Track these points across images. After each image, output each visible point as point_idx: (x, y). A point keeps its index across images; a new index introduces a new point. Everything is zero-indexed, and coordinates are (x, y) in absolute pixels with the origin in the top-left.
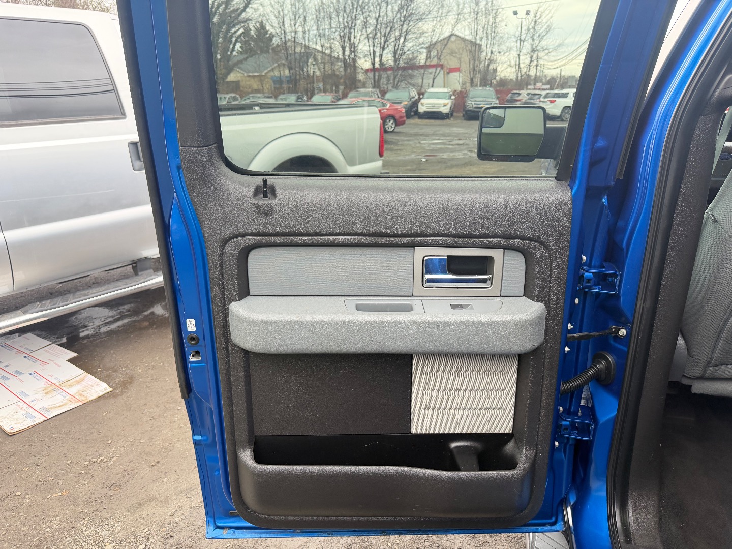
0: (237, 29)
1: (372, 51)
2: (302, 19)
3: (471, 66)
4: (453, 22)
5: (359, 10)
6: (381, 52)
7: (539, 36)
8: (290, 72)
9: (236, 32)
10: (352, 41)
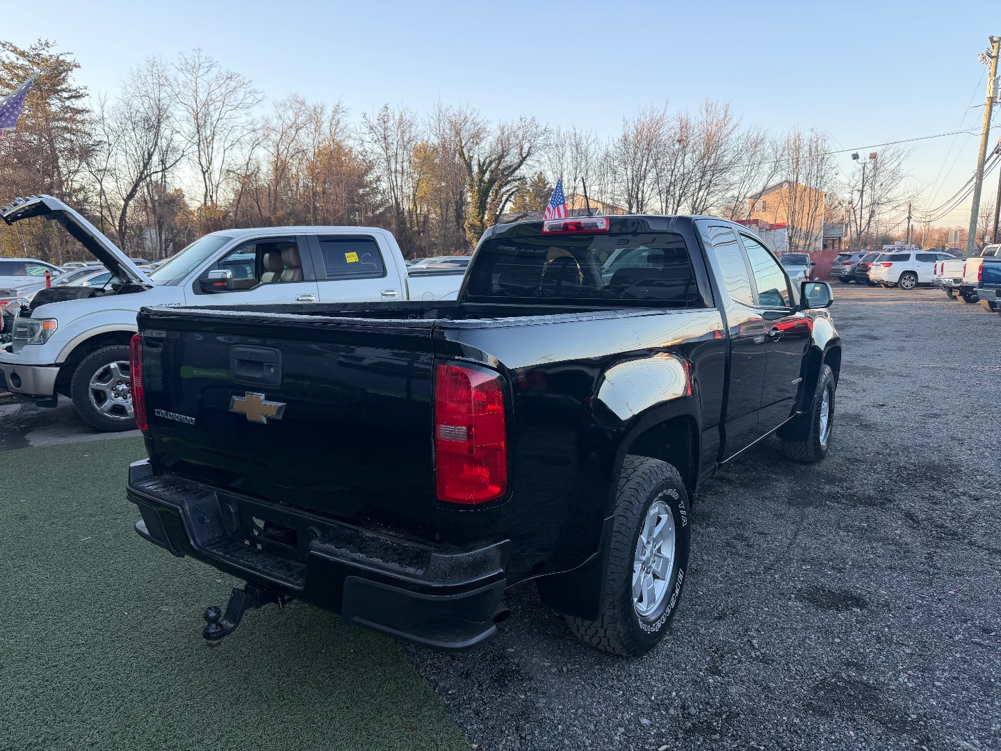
0: (508, 188)
1: (664, 208)
2: (583, 173)
3: (790, 222)
4: (770, 172)
5: (651, 162)
6: (675, 208)
7: (882, 185)
9: (508, 191)
10: (640, 196)
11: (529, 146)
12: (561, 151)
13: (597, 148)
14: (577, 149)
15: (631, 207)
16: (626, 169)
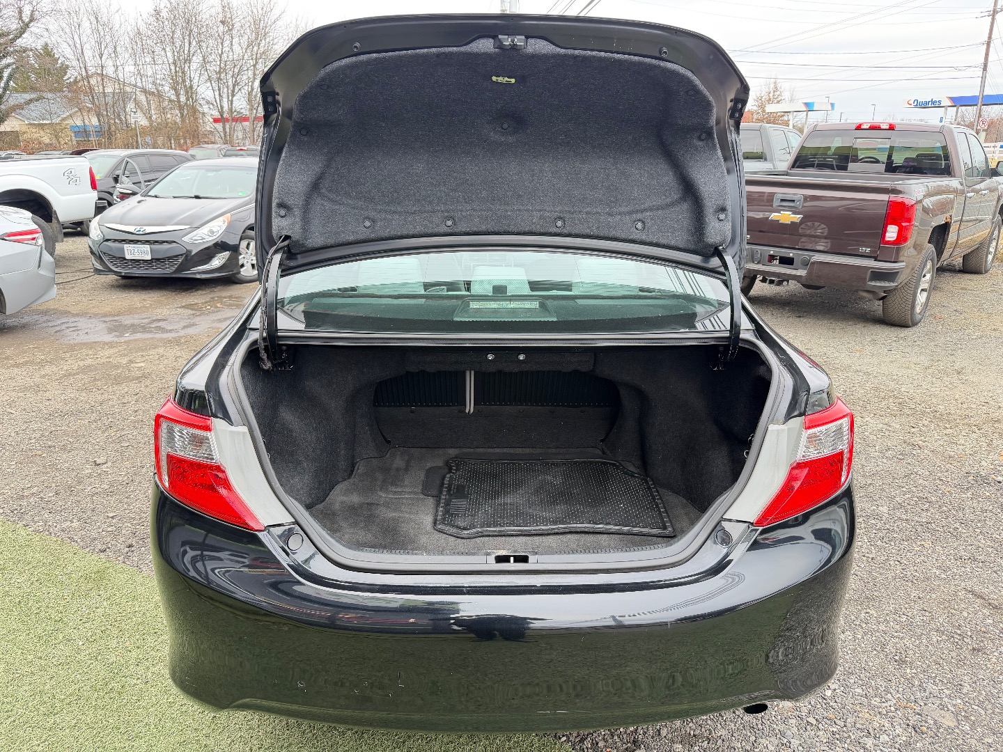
1: (217, 97)
2: (111, 50)
5: (194, 43)
6: (230, 98)
8: (99, 121)
9: (8, 66)
10: (188, 83)
11: (31, 9)
12: (75, 19)
13: (123, 21)
14: (97, 18)
15: (178, 95)
16: (164, 49)
